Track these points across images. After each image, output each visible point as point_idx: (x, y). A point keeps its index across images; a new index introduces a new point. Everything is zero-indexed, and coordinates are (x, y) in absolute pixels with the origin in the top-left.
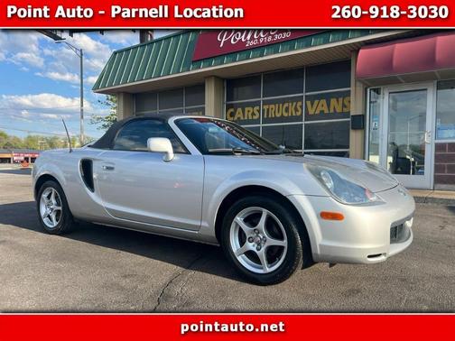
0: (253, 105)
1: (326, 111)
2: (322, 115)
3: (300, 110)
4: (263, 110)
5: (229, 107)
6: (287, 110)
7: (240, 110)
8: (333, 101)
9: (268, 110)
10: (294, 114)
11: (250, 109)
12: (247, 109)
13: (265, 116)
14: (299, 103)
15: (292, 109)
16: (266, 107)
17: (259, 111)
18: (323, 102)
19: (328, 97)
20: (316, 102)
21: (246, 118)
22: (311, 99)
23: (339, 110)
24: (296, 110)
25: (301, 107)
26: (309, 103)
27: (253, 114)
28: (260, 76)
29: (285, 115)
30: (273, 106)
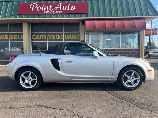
0: (44, 34)
1: (71, 38)
2: (70, 40)
3: (62, 37)
4: (48, 36)
5: (32, 34)
6: (57, 37)
7: (38, 35)
8: (73, 35)
9: (50, 36)
10: (60, 39)
11: (43, 35)
12: (41, 35)
13: (49, 39)
14: (62, 35)
15: (59, 37)
16: (49, 35)
17: (46, 36)
18: (70, 35)
19: (71, 34)
20: (68, 35)
21: (41, 39)
22: (66, 34)
23: (75, 38)
24: (61, 37)
25: (63, 36)
26: (65, 35)
27: (44, 37)
28: (46, 24)
29: (57, 38)
30: (52, 35)
